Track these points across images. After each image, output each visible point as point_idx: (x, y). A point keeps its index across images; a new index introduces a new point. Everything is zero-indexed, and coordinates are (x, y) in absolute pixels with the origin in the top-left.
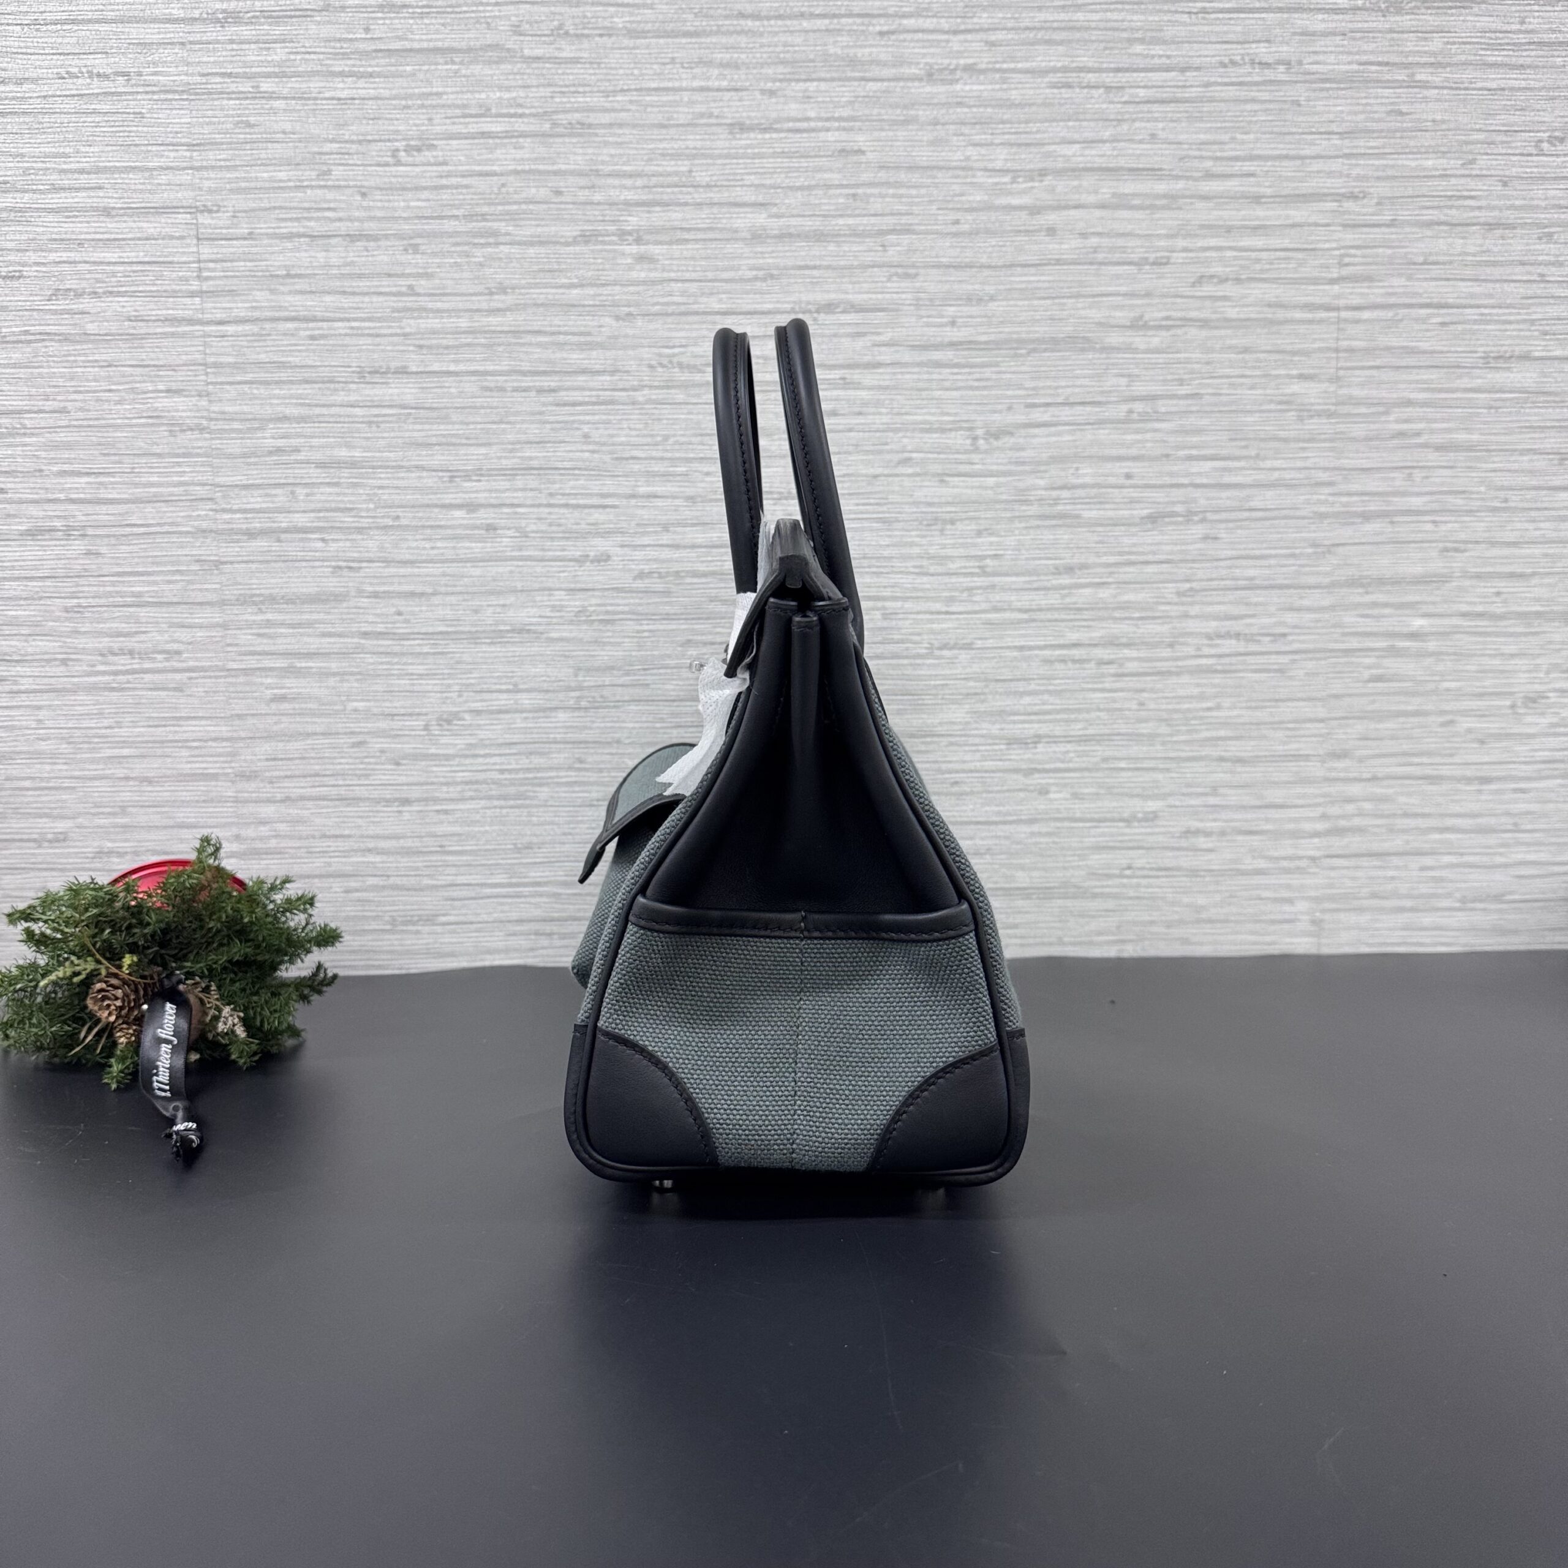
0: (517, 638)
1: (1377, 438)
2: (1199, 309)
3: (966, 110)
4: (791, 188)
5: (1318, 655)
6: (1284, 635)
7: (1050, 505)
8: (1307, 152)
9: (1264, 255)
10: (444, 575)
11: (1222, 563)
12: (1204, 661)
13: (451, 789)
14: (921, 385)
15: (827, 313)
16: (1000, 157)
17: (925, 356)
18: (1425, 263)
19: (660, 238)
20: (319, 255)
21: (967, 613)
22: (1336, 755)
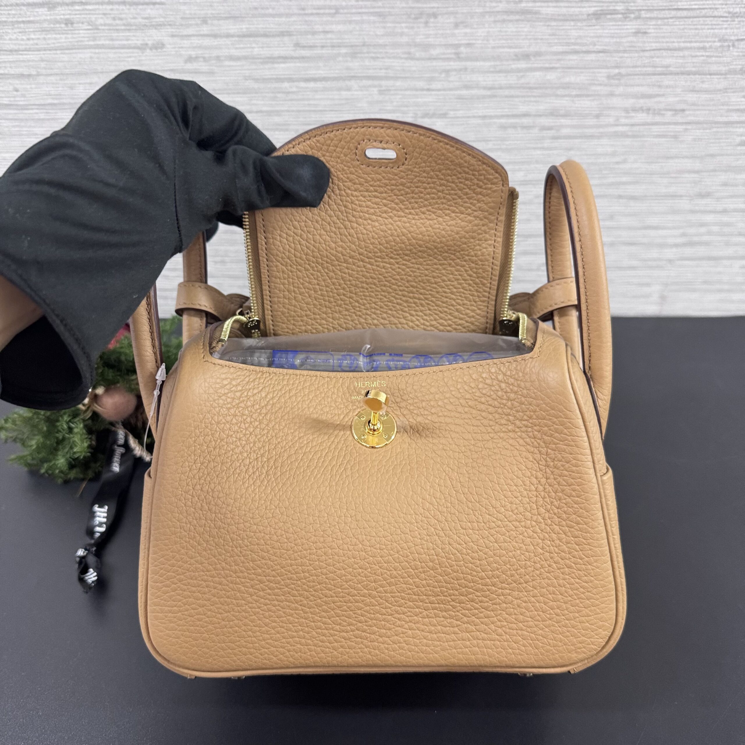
5: (705, 126)
6: (683, 110)
10: (42, 61)
11: (647, 54)
12: (620, 129)
21: (444, 90)
22: (701, 196)
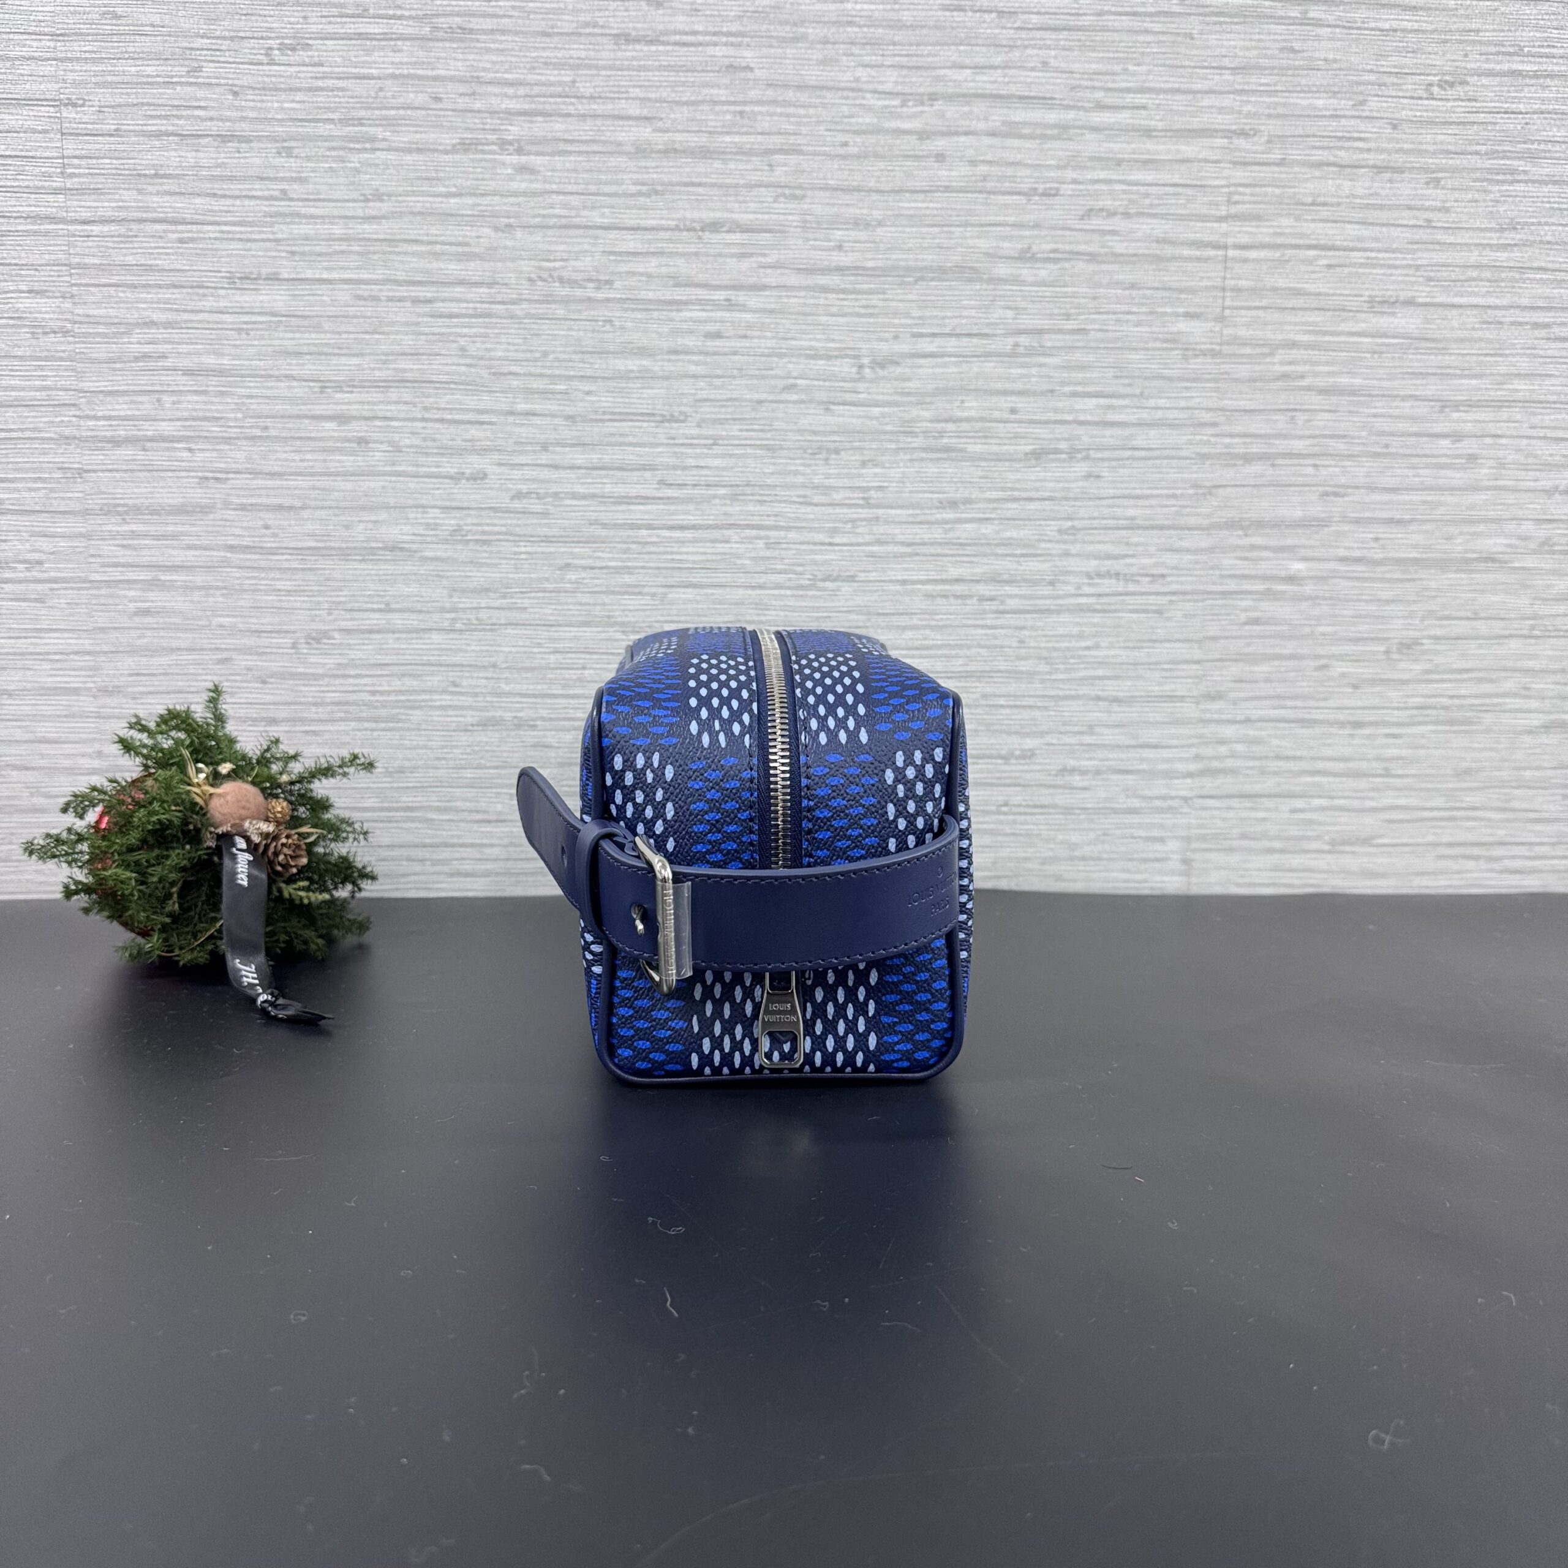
0: (389, 556)
1: (1261, 380)
2: (1086, 243)
3: (856, 29)
4: (677, 103)
5: (1196, 597)
6: (1163, 576)
7: (935, 438)
8: (1198, 87)
9: (1153, 190)
10: (314, 488)
11: (1104, 502)
12: (1084, 600)
13: (320, 710)
14: (807, 310)
15: (711, 232)
16: (890, 80)
17: (810, 280)
18: (1313, 204)
19: (540, 148)
20: (189, 155)
21: (851, 545)
22: (1211, 697)
